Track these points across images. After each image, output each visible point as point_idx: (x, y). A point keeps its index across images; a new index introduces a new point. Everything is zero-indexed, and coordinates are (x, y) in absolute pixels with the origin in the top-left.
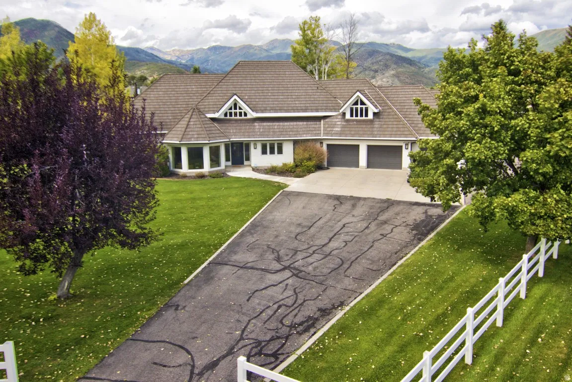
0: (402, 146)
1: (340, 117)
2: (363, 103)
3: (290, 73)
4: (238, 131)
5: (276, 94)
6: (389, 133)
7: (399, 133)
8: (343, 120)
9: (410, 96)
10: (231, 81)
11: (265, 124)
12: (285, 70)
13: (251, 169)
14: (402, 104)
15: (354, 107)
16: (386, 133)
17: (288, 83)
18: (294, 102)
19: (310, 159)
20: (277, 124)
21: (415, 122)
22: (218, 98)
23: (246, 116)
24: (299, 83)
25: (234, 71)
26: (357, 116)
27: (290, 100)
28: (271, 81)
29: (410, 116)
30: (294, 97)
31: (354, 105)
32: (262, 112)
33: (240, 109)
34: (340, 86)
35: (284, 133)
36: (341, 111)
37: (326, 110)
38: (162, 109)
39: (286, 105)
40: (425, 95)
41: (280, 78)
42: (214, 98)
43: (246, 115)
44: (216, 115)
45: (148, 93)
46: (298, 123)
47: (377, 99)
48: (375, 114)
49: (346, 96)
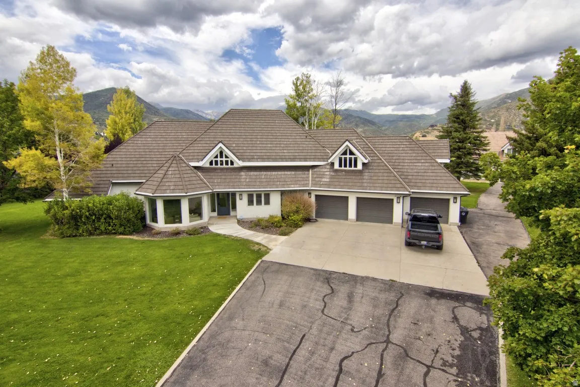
0: (392, 200)
1: (328, 167)
2: (351, 153)
3: (279, 122)
4: (223, 180)
5: (265, 143)
6: (380, 185)
7: (390, 185)
8: (331, 170)
9: (397, 146)
10: (220, 128)
11: (252, 173)
12: (275, 119)
13: (237, 221)
14: (390, 155)
15: (343, 157)
16: (377, 185)
17: (277, 132)
18: (282, 151)
19: (297, 212)
20: (265, 173)
21: (405, 174)
22: (205, 145)
23: (233, 165)
24: (288, 132)
25: (223, 118)
26: (345, 166)
27: (278, 148)
28: (260, 129)
29: (400, 167)
30: (282, 145)
31: (342, 154)
32: (249, 160)
33: (226, 157)
34: (329, 135)
35: (272, 183)
36: (329, 161)
37: (314, 159)
38: (148, 156)
39: (274, 154)
40: (412, 146)
41: (270, 126)
42: (200, 145)
43: (232, 163)
44: (200, 164)
45: (136, 139)
46: (286, 173)
47: (365, 149)
48: (364, 164)
49: (335, 146)
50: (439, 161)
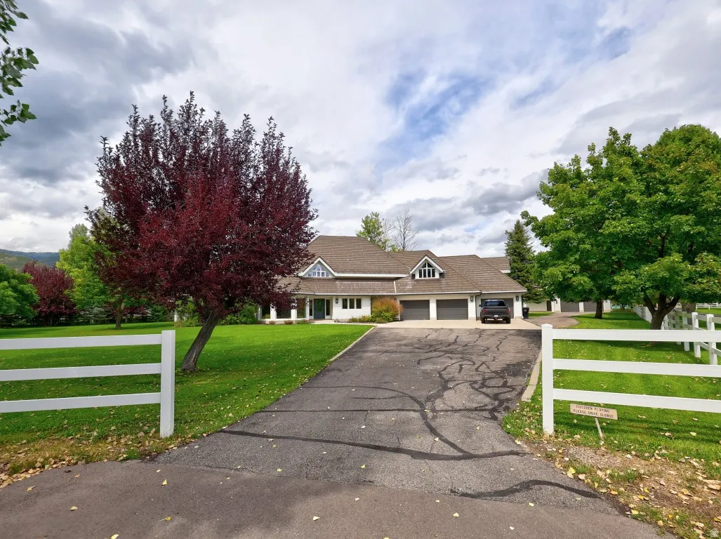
0: (467, 300)
1: (410, 278)
2: (430, 266)
3: (363, 246)
4: (321, 287)
5: (354, 260)
7: (464, 288)
8: (413, 280)
9: (466, 262)
11: (346, 282)
12: (359, 244)
13: (332, 320)
15: (423, 269)
16: (453, 288)
18: (370, 266)
20: (356, 282)
23: (328, 276)
26: (425, 276)
27: (365, 264)
28: (348, 250)
29: (470, 277)
30: (369, 262)
31: (422, 267)
32: (343, 272)
33: (323, 270)
35: (363, 290)
36: (411, 273)
37: (398, 273)
40: (479, 262)
41: (355, 249)
44: (301, 274)
46: (374, 282)
48: (441, 274)
50: (503, 272)
